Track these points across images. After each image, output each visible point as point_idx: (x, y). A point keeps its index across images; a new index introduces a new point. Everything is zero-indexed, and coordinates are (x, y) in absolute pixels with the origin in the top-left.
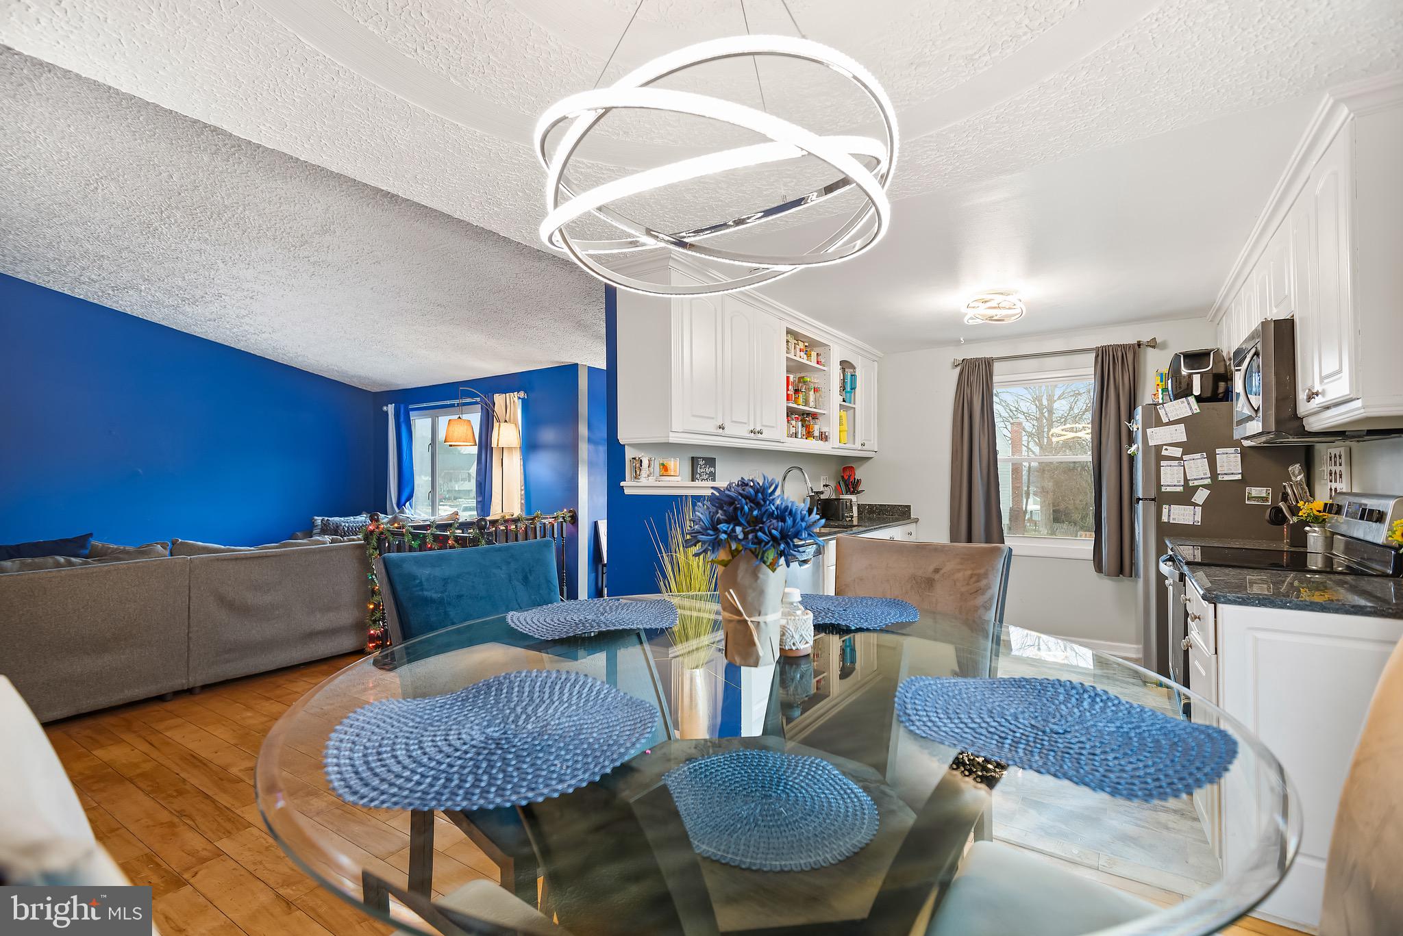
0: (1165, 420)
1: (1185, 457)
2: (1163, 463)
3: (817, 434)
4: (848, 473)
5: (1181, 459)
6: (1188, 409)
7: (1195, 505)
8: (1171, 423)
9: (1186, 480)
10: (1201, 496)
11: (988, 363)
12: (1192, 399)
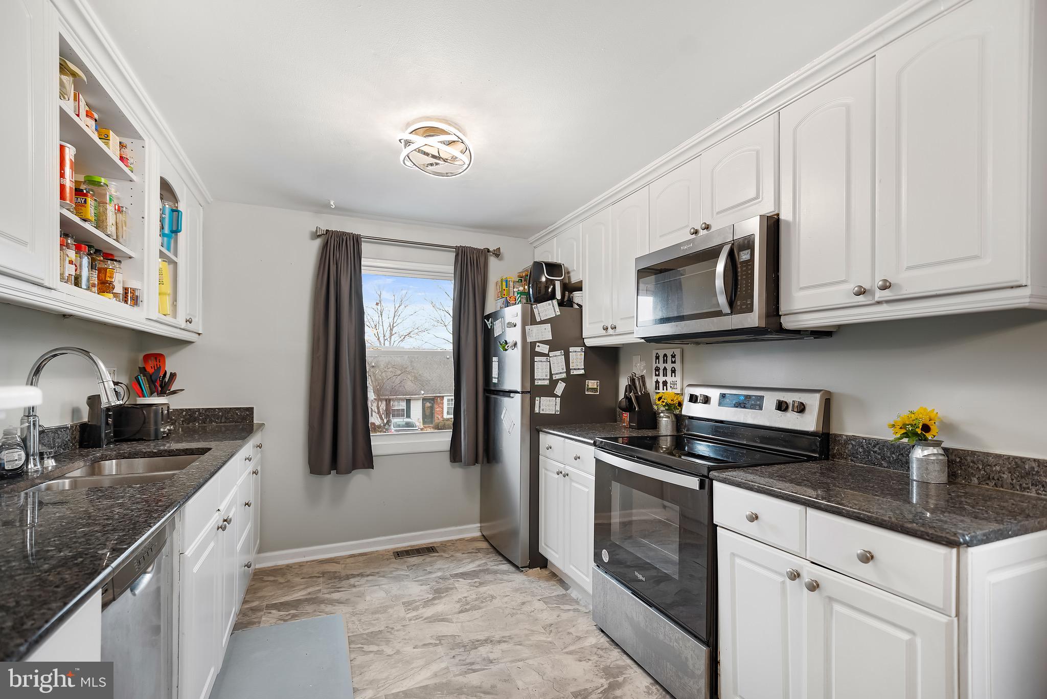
0: (538, 320)
1: (551, 354)
2: (536, 359)
3: (119, 289)
4: (152, 363)
5: (547, 355)
6: (554, 313)
7: (556, 396)
8: (543, 322)
9: (551, 375)
10: (560, 388)
11: (356, 240)
12: (555, 302)
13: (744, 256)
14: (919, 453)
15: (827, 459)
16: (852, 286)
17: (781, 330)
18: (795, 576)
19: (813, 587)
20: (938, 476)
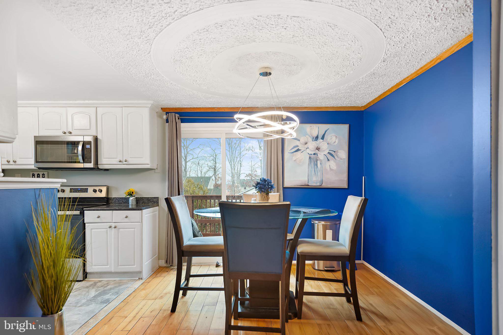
13: (88, 146)
14: (131, 199)
15: (108, 204)
16: (118, 160)
17: (98, 168)
18: (110, 227)
19: (115, 227)
20: (135, 203)
